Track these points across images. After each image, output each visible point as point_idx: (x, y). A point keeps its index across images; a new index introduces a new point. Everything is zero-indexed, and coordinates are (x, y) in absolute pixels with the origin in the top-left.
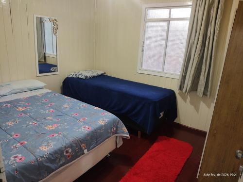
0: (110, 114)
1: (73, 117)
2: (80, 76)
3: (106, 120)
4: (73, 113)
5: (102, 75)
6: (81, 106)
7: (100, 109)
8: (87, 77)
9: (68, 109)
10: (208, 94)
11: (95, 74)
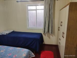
0: (26, 49)
1: (9, 57)
2: (4, 34)
3: (25, 53)
4: (8, 54)
5: (13, 32)
6: (10, 49)
7: (20, 48)
8: (7, 34)
9: (4, 52)
10: (53, 32)
11: (10, 32)
